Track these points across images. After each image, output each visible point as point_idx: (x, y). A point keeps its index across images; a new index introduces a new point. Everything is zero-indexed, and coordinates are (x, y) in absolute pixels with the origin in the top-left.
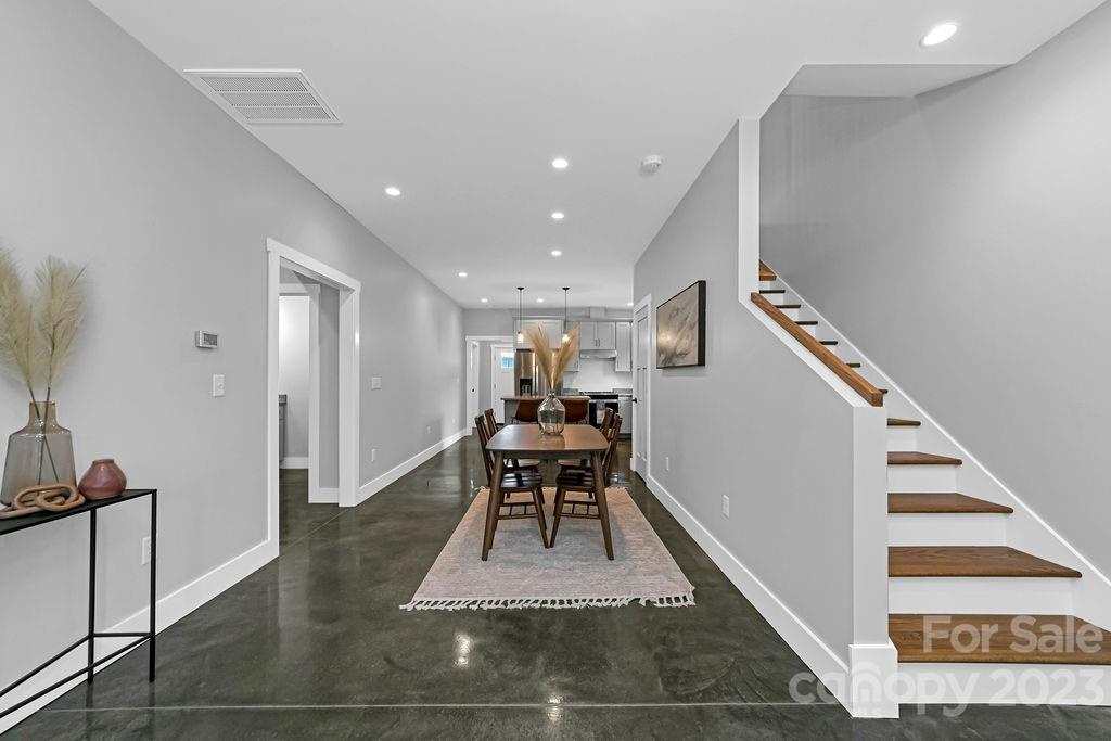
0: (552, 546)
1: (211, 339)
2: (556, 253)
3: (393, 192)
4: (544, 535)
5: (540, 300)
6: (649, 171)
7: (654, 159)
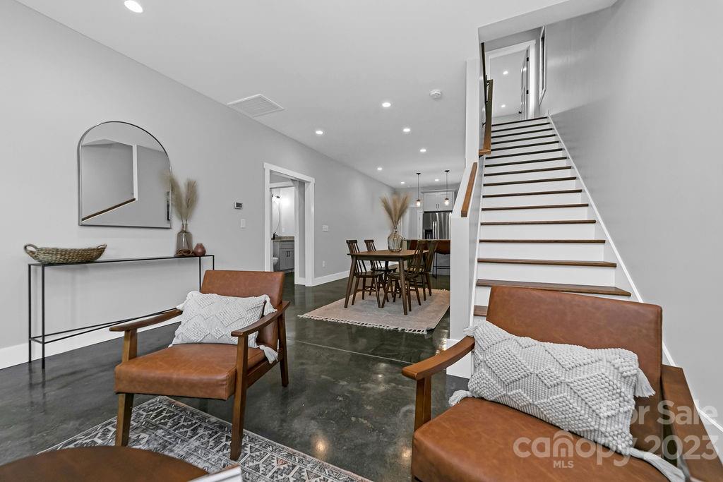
0: (383, 307)
1: (239, 205)
2: (423, 150)
3: (319, 132)
4: (379, 303)
5: (437, 180)
6: (438, 98)
7: (435, 92)
